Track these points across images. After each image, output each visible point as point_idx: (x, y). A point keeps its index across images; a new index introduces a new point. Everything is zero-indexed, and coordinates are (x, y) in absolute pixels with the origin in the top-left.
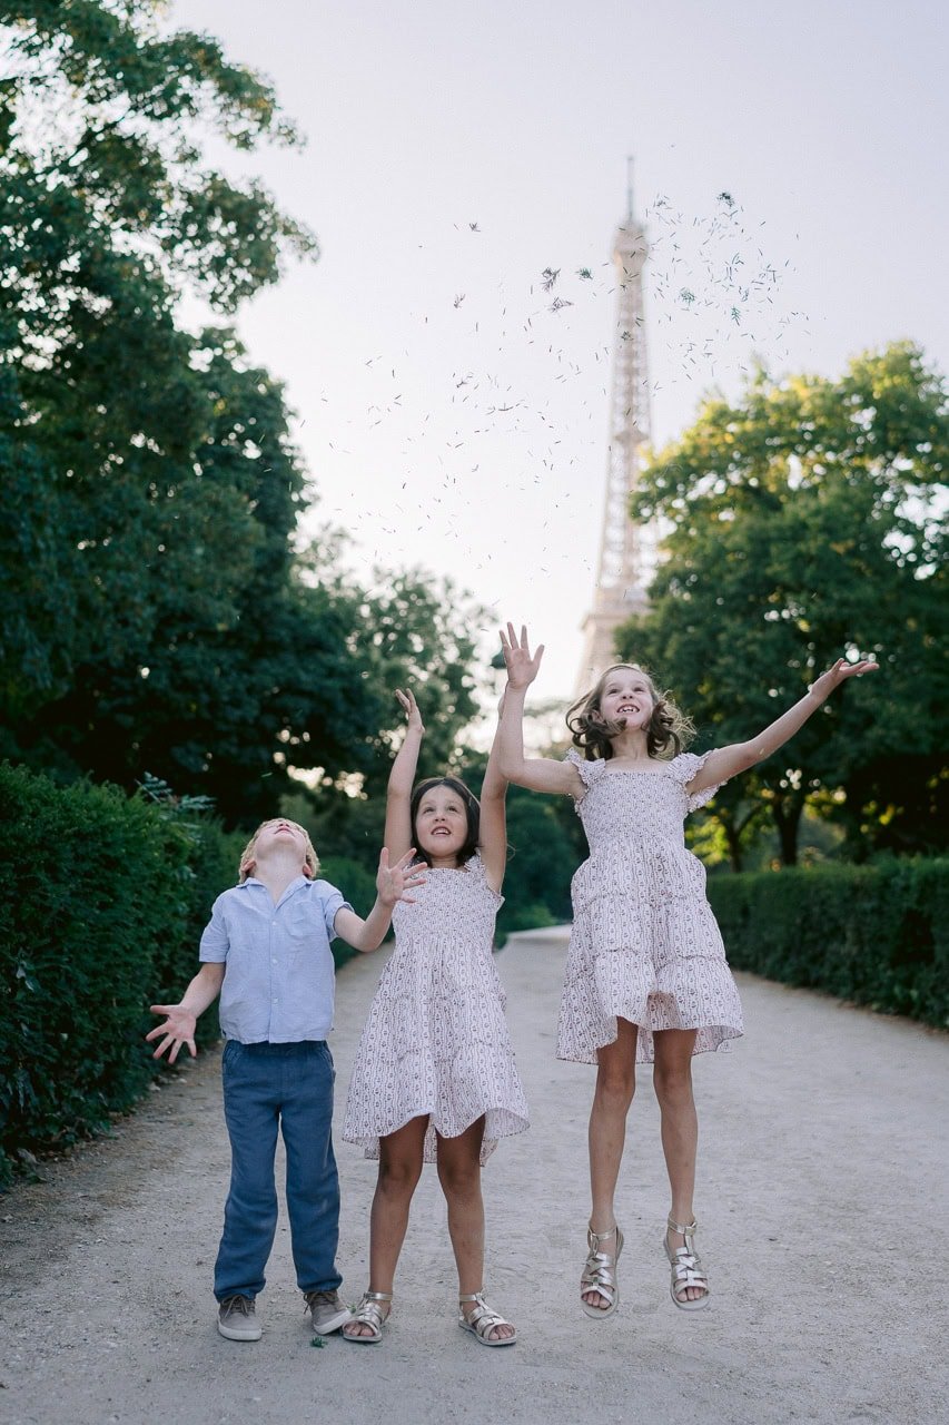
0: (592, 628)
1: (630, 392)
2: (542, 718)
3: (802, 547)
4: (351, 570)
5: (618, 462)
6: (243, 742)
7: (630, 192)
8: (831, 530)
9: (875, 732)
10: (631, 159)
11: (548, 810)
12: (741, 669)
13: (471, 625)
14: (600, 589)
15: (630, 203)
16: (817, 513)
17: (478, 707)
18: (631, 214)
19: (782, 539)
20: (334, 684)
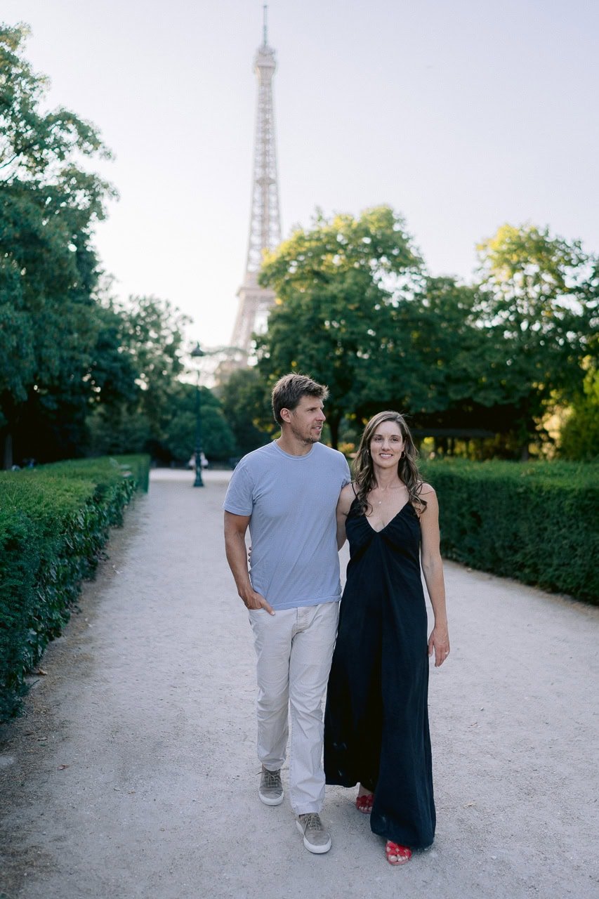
0: (243, 295)
1: (265, 154)
2: (215, 356)
3: (334, 306)
4: (117, 296)
5: (257, 196)
6: (73, 394)
7: (265, 28)
8: (348, 298)
9: (365, 392)
10: (265, 7)
11: (219, 411)
12: (308, 362)
13: (180, 324)
14: (248, 273)
15: (265, 35)
16: (342, 291)
17: (183, 366)
18: (265, 42)
19: (326, 301)
20: (117, 365)
